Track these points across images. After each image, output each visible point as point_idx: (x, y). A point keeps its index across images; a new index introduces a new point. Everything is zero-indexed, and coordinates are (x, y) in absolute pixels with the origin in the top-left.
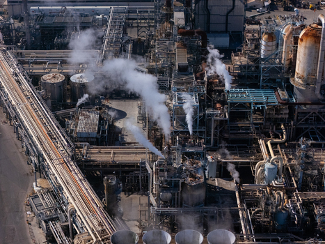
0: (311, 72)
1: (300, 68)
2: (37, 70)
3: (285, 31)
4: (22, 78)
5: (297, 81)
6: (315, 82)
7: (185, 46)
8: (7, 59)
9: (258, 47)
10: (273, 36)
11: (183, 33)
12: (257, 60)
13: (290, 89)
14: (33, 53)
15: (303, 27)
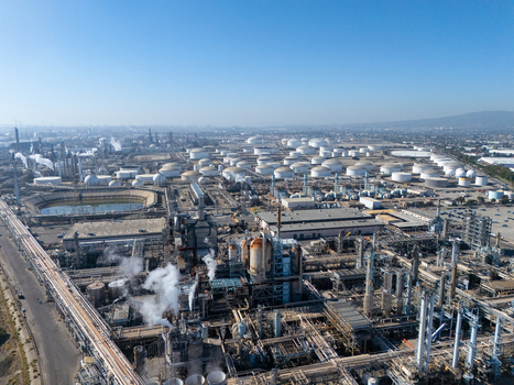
0: (259, 265)
1: (253, 263)
2: (84, 282)
3: (241, 243)
4: (73, 288)
5: (252, 271)
6: (262, 270)
7: (183, 257)
8: (63, 277)
9: (227, 253)
10: (235, 247)
11: (181, 249)
12: (227, 261)
13: (248, 276)
14: (81, 271)
15: (252, 239)
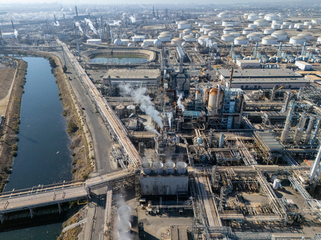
0: (214, 105)
1: (210, 103)
2: (114, 104)
3: (204, 90)
4: (108, 107)
5: (209, 108)
6: (216, 108)
7: (168, 95)
8: (103, 100)
9: (194, 96)
10: (200, 92)
11: (167, 91)
12: (194, 101)
13: (206, 111)
14: (112, 98)
15: (211, 88)
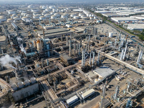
0: (40, 48)
1: (38, 47)
3: (33, 42)
5: (38, 50)
6: (41, 49)
9: (29, 45)
10: (31, 43)
11: (13, 46)
12: (30, 48)
13: (37, 51)
15: (36, 41)
